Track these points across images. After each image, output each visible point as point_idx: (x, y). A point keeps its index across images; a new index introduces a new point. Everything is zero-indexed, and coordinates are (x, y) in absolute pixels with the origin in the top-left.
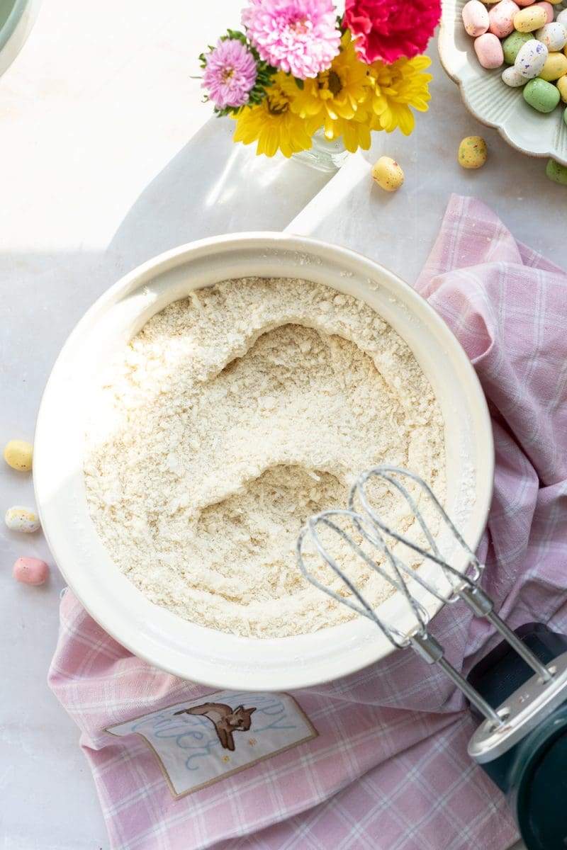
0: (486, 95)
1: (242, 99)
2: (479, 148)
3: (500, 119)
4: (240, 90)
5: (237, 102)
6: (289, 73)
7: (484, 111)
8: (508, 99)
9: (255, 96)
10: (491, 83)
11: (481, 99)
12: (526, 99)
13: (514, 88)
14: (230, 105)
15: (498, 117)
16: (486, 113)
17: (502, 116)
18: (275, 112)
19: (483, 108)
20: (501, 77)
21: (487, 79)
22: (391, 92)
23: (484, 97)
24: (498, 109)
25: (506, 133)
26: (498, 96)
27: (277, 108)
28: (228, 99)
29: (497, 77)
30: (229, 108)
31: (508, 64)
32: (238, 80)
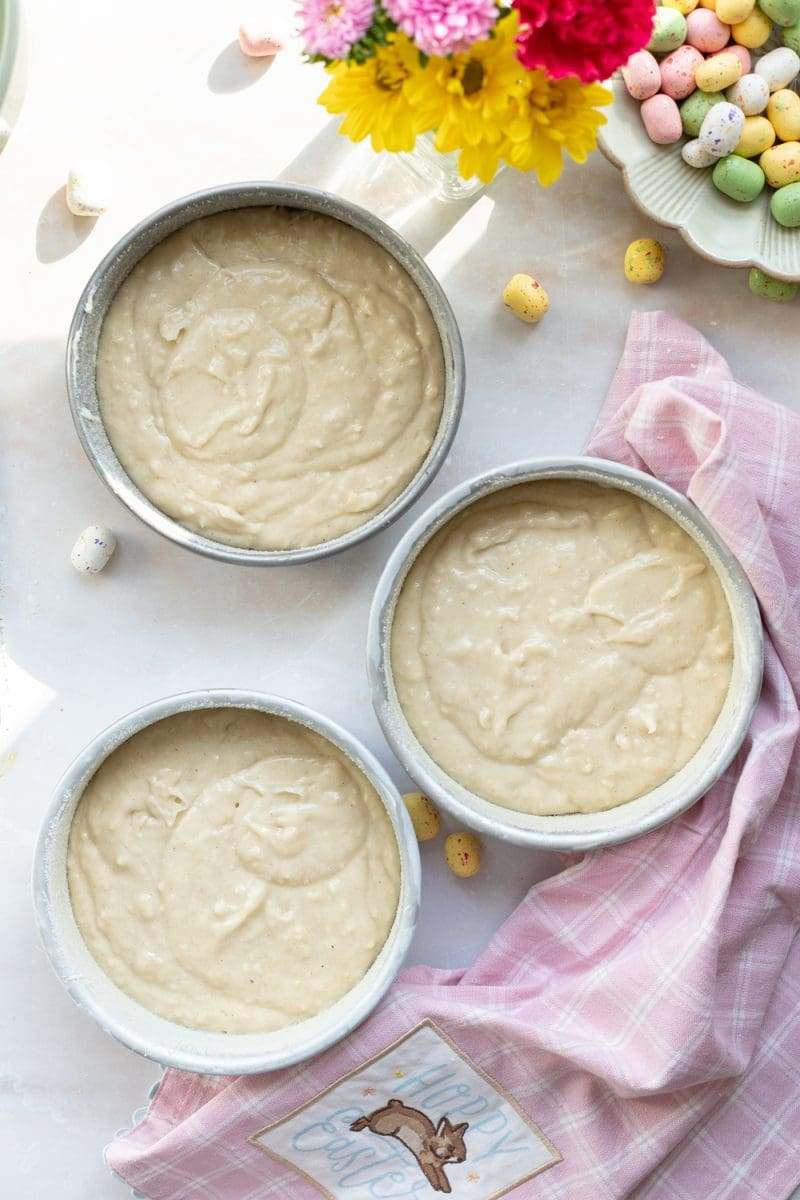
0: (662, 180)
1: (340, 49)
2: (653, 256)
3: (681, 215)
4: (342, 37)
5: (332, 51)
6: (412, 39)
7: (658, 206)
8: (691, 186)
9: (359, 52)
10: (667, 163)
11: (654, 187)
12: (716, 184)
13: (699, 169)
14: (322, 52)
15: (678, 213)
16: (662, 207)
17: (683, 211)
18: (383, 85)
19: (656, 201)
20: (680, 155)
21: (660, 160)
22: (543, 119)
23: (658, 184)
24: (678, 201)
25: (690, 234)
26: (677, 181)
27: (388, 81)
28: (322, 43)
29: (675, 154)
30: (319, 57)
31: (689, 136)
32: (344, 22)
